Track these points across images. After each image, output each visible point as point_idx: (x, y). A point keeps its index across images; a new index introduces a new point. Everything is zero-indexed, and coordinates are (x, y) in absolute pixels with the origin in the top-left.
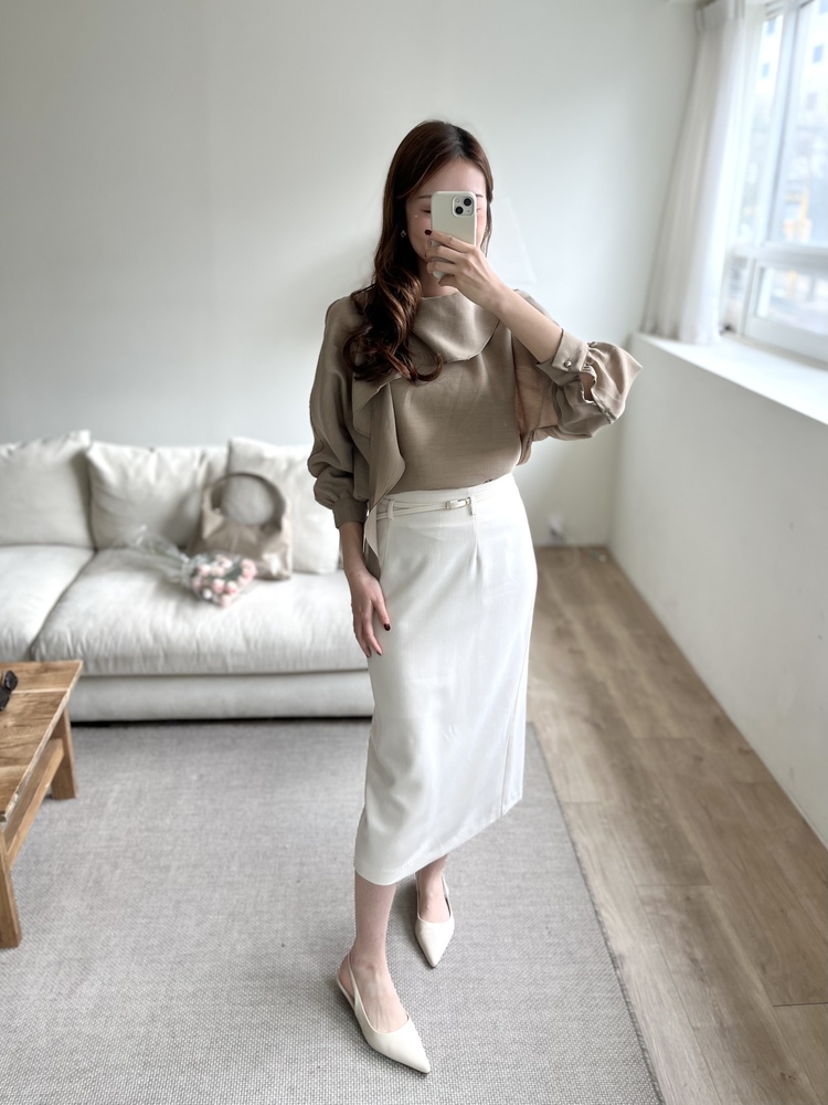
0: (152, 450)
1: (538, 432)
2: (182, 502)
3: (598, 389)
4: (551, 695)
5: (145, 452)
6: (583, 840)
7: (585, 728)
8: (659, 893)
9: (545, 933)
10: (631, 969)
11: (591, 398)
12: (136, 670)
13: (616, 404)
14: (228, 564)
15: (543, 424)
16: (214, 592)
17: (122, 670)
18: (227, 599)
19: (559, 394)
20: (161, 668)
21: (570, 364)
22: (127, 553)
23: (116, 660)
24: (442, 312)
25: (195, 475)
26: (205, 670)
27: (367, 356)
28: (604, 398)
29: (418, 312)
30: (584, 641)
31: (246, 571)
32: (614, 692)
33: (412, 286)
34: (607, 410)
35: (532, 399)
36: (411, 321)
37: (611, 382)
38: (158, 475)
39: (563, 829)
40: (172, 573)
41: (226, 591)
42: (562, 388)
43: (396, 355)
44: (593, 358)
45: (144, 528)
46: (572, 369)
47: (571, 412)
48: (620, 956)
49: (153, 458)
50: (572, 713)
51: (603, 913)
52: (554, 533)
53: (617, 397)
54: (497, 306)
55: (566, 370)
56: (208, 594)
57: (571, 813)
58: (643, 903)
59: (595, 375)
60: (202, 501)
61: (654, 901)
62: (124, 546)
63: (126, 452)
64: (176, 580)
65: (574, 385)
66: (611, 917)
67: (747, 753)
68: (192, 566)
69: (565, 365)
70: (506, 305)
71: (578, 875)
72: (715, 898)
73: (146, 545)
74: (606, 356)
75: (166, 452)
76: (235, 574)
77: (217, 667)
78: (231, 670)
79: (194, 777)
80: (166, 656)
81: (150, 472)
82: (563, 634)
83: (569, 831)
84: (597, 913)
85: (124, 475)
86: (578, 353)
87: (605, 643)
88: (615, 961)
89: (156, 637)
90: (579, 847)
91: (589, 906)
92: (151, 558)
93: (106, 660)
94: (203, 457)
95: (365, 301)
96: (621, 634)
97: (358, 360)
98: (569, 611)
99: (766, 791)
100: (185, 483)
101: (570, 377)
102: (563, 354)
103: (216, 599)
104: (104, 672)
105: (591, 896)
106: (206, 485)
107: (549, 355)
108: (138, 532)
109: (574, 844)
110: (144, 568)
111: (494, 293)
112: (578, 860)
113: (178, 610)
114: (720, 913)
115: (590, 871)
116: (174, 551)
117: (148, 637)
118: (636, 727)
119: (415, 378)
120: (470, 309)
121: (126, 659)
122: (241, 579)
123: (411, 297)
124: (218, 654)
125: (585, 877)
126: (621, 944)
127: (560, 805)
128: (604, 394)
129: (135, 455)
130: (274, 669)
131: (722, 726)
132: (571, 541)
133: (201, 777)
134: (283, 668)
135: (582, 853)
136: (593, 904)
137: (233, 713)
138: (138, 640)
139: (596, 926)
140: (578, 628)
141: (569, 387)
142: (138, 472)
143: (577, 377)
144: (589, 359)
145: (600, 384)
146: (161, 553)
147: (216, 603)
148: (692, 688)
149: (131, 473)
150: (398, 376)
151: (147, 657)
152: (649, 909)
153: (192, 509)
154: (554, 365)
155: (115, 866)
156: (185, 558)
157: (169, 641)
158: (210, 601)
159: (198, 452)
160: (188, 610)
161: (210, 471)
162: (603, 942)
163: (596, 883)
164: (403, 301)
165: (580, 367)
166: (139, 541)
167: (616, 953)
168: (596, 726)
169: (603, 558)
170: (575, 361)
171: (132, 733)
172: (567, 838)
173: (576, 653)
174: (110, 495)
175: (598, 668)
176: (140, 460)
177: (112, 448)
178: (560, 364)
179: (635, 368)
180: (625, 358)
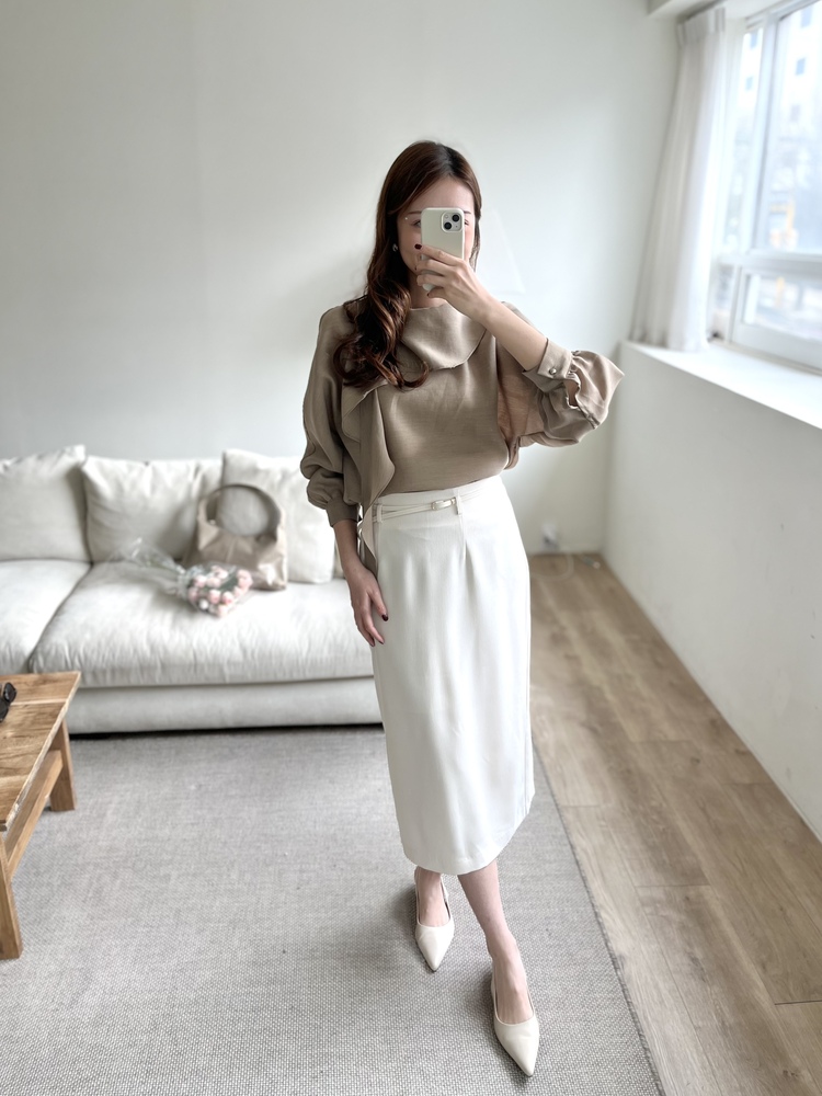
0: (147, 464)
1: (524, 439)
2: (177, 514)
3: (582, 395)
4: (547, 701)
5: (140, 465)
6: (581, 843)
7: (582, 733)
8: (659, 894)
9: (546, 935)
10: (632, 970)
11: (576, 404)
12: (133, 681)
13: (599, 410)
14: (224, 574)
15: (529, 431)
16: (210, 603)
17: (119, 682)
18: (223, 609)
19: (545, 400)
20: (158, 679)
21: (555, 371)
22: (123, 565)
23: (113, 671)
24: (429, 323)
25: (190, 487)
26: (202, 681)
27: (357, 363)
28: (588, 403)
29: (406, 323)
30: (579, 648)
31: (241, 581)
32: (610, 697)
33: (402, 297)
34: (591, 416)
35: (518, 408)
36: (400, 331)
37: (594, 388)
38: (153, 489)
39: (561, 832)
40: (168, 585)
41: (222, 602)
42: (547, 395)
43: (385, 363)
44: (578, 366)
45: (139, 541)
46: (557, 376)
47: (556, 417)
48: (621, 957)
49: (148, 470)
50: (568, 718)
51: (603, 915)
52: (547, 541)
53: (600, 402)
54: (485, 317)
55: (551, 377)
56: (204, 605)
57: (570, 816)
58: (643, 905)
59: (579, 381)
60: (197, 513)
61: (653, 902)
62: (120, 559)
63: (119, 466)
64: (173, 592)
65: (559, 391)
66: (614, 921)
67: (745, 754)
68: (188, 577)
69: (550, 372)
70: (493, 316)
71: (578, 877)
72: (714, 897)
73: (142, 557)
74: (589, 364)
75: (160, 465)
76: (231, 584)
77: (215, 678)
78: (228, 680)
79: (193, 787)
80: (164, 666)
81: (145, 487)
82: (558, 640)
83: (568, 834)
84: (596, 914)
85: (119, 488)
86: (563, 361)
87: (600, 648)
88: (616, 962)
89: (153, 649)
90: (578, 850)
91: (589, 908)
92: (147, 570)
93: (104, 672)
94: (197, 470)
95: (357, 310)
96: (615, 639)
97: (348, 367)
98: (564, 618)
99: (763, 791)
100: (181, 495)
101: (555, 384)
102: (548, 362)
103: (212, 610)
104: (102, 684)
105: (591, 897)
106: (200, 498)
107: (535, 363)
108: (134, 545)
109: (572, 847)
110: (141, 580)
111: (482, 304)
112: (577, 862)
113: (175, 620)
114: (720, 913)
115: (590, 876)
116: (170, 563)
117: (146, 648)
118: (633, 731)
119: (402, 385)
120: (458, 320)
121: (123, 670)
122: (237, 589)
123: (401, 309)
124: (215, 664)
125: (584, 879)
126: (621, 945)
127: (558, 809)
128: (588, 400)
129: (131, 469)
130: (271, 678)
131: (719, 728)
132: (565, 548)
133: (200, 786)
134: (280, 677)
135: (581, 856)
136: (593, 906)
137: (230, 724)
138: (135, 651)
139: (597, 927)
140: (573, 634)
141: (554, 394)
142: (134, 485)
143: (561, 383)
144: (573, 367)
145: (584, 390)
146: (157, 565)
147: (212, 613)
148: (688, 692)
149: (127, 486)
150: (385, 382)
151: (145, 668)
152: (648, 910)
153: (187, 522)
154: (540, 372)
155: (115, 876)
156: (181, 570)
157: (166, 651)
158: (207, 611)
159: (192, 464)
160: (185, 621)
161: (204, 483)
162: (603, 943)
163: (596, 885)
164: (393, 312)
165: (565, 374)
166: (135, 554)
167: (617, 954)
168: (593, 731)
169: (596, 565)
170: (560, 369)
171: (129, 744)
172: (566, 842)
173: (572, 659)
174: (105, 509)
175: (594, 673)
176: (135, 474)
177: (108, 463)
178: (545, 372)
179: (617, 375)
180: (607, 365)
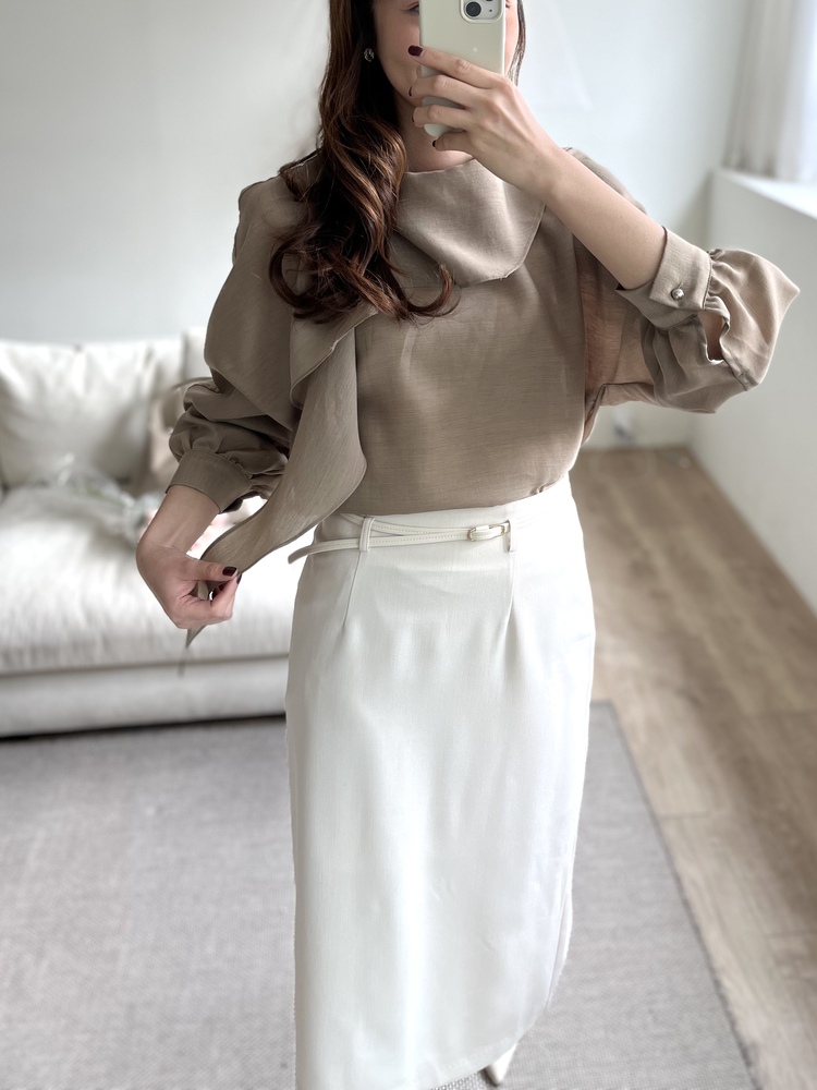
0: (78, 348)
2: (123, 419)
3: (731, 339)
4: (632, 660)
5: (67, 352)
6: (690, 871)
8: (797, 945)
9: (649, 1019)
10: (768, 1063)
12: (64, 661)
13: (760, 361)
15: (621, 378)
17: (42, 664)
19: (659, 343)
20: (99, 656)
21: (681, 293)
22: (44, 493)
23: (34, 650)
24: (448, 197)
25: (139, 381)
26: (160, 656)
27: (315, 278)
28: (738, 353)
30: (668, 580)
32: (713, 650)
33: (388, 148)
34: (746, 374)
36: (391, 214)
37: (751, 323)
38: (88, 384)
39: (661, 857)
40: (111, 520)
42: (665, 334)
43: (366, 274)
44: (725, 283)
45: (69, 459)
46: (687, 304)
48: (755, 1046)
49: (80, 360)
50: (660, 683)
51: (727, 983)
52: (620, 432)
53: (762, 349)
55: (674, 304)
57: (671, 831)
58: (779, 963)
59: (727, 314)
60: (149, 419)
61: (791, 958)
62: (43, 484)
63: (38, 354)
65: (691, 331)
66: (735, 986)
68: (137, 513)
69: (673, 295)
73: (72, 482)
74: (740, 274)
75: (96, 350)
79: (150, 811)
80: (106, 641)
81: (76, 382)
82: (640, 571)
83: (670, 859)
84: (717, 984)
85: (39, 385)
86: (695, 273)
87: (696, 579)
88: (746, 1053)
89: (90, 617)
90: (686, 883)
91: (706, 973)
92: (80, 500)
93: (20, 653)
94: (149, 356)
95: (307, 179)
96: (715, 566)
98: (648, 539)
100: (126, 393)
101: (680, 317)
102: (669, 277)
104: (17, 667)
105: (708, 958)
106: (155, 395)
107: (644, 276)
108: (64, 464)
109: (678, 879)
110: (72, 515)
111: (542, 163)
112: (686, 904)
115: (703, 920)
116: (111, 490)
117: (78, 616)
118: (747, 700)
120: (497, 193)
121: (49, 650)
123: (389, 170)
125: (697, 929)
126: (754, 1026)
127: (656, 822)
128: (740, 345)
129: (55, 357)
130: (257, 651)
132: (645, 440)
133: (160, 810)
135: (691, 893)
136: (712, 970)
137: (202, 711)
138: (65, 621)
139: (717, 1003)
140: (660, 561)
141: (678, 334)
142: (60, 380)
143: (693, 317)
144: (714, 284)
146: (95, 494)
149: (50, 382)
150: (373, 312)
151: (79, 644)
152: (786, 971)
153: (136, 429)
154: (654, 296)
155: (40, 954)
156: (128, 501)
159: (140, 348)
161: (159, 375)
162: (728, 1028)
163: (713, 936)
164: (376, 176)
165: (700, 299)
166: (64, 477)
167: (747, 1041)
168: (694, 702)
169: (684, 463)
170: (691, 289)
171: (60, 748)
172: (667, 870)
173: (659, 596)
174: (20, 414)
175: (692, 618)
176: (61, 365)
177: (25, 351)
178: (662, 295)
179: (787, 293)
180: (772, 273)
